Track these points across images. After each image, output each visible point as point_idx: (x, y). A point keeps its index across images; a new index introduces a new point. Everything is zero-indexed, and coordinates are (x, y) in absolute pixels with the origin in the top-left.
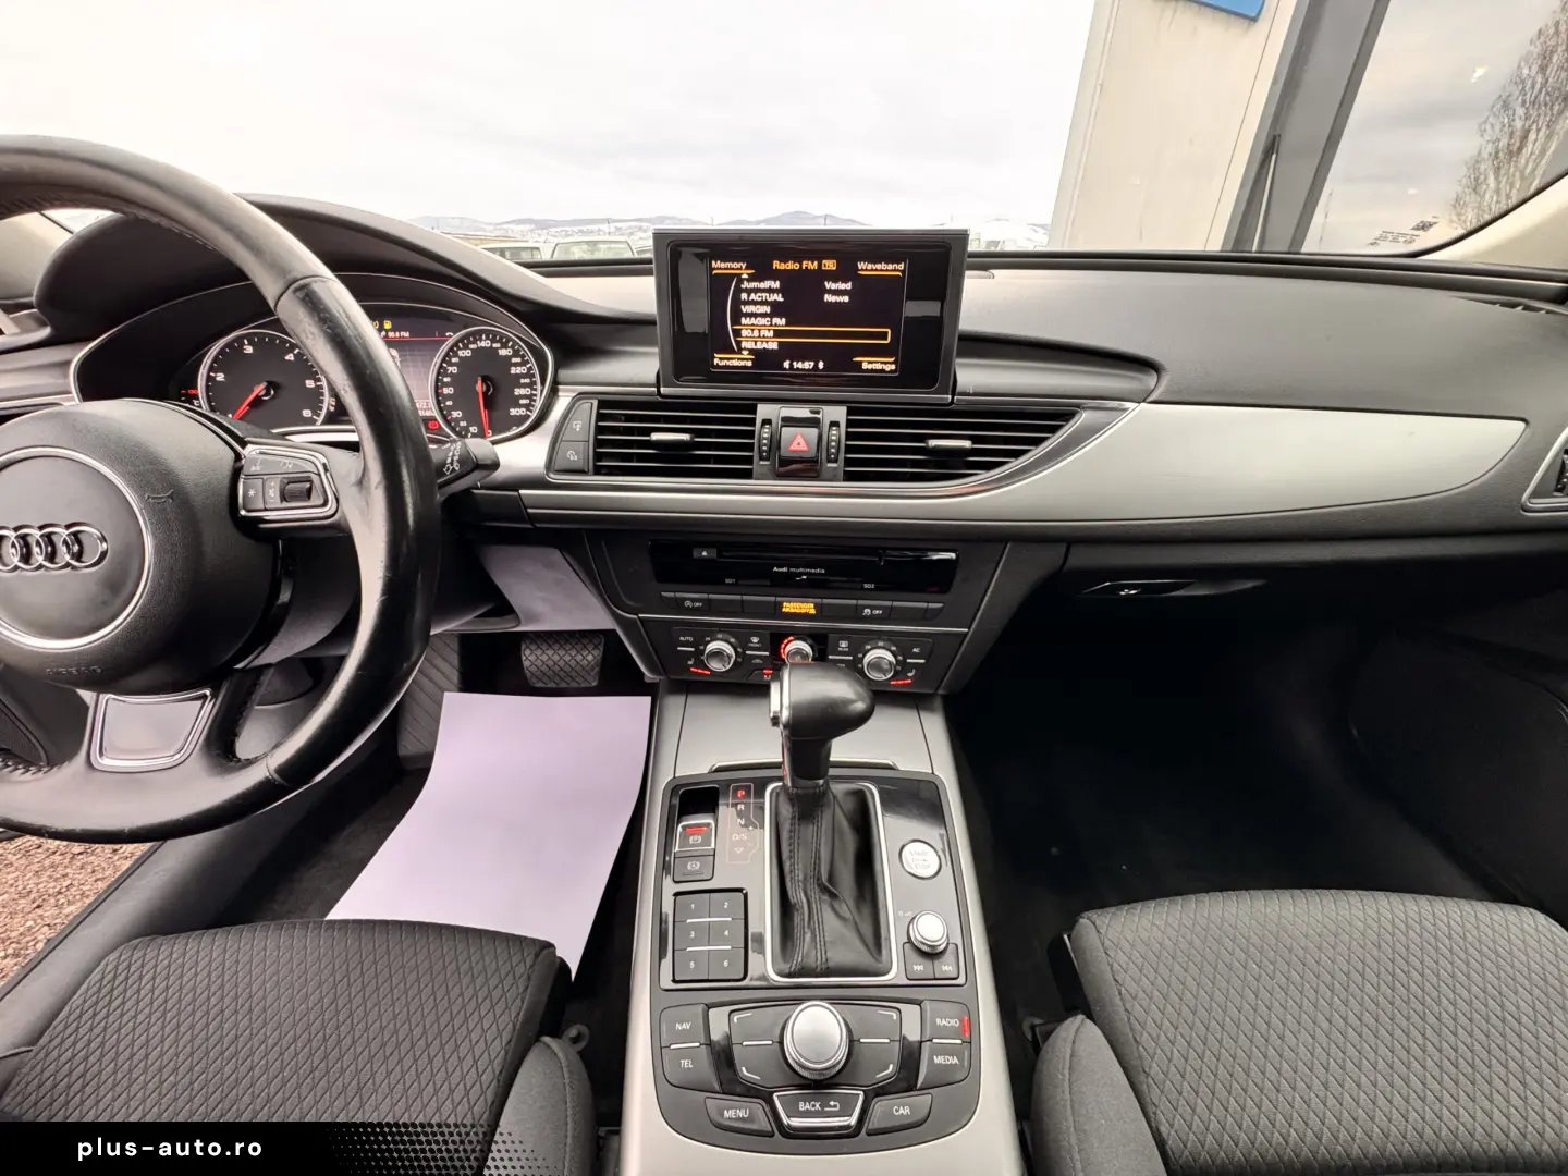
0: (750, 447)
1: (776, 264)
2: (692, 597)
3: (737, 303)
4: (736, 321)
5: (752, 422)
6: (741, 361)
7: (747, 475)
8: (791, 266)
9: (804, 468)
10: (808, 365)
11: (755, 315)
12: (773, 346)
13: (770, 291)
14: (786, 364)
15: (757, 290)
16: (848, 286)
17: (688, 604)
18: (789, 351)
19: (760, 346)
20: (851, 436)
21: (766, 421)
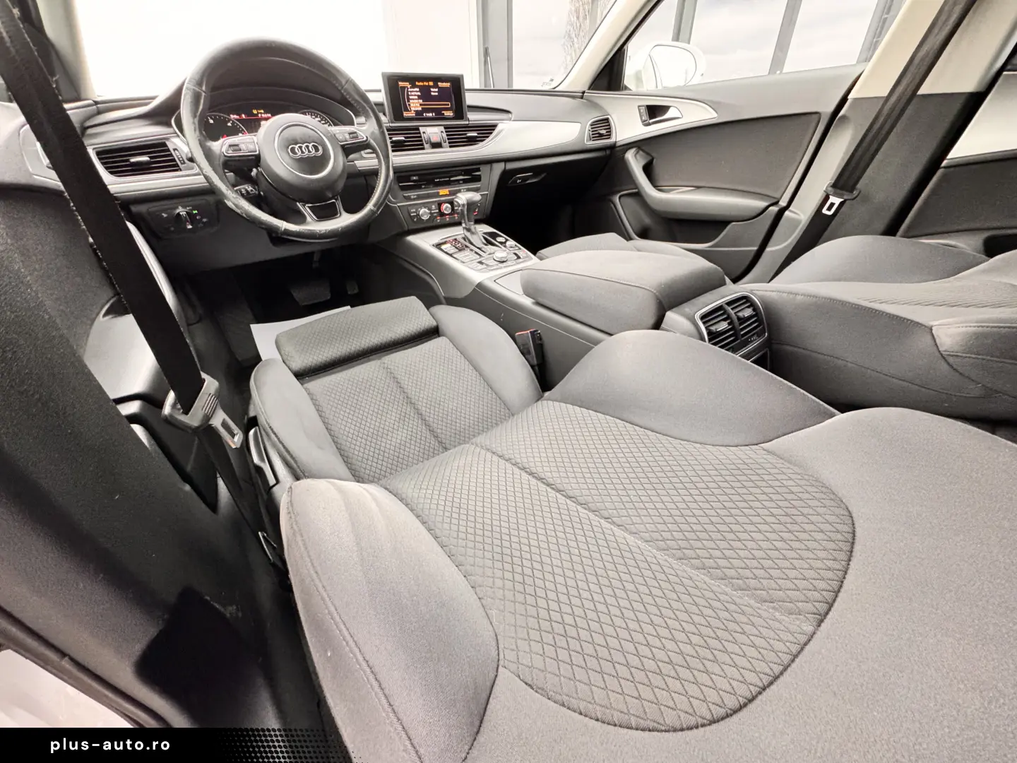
0: (422, 141)
1: (417, 83)
2: (413, 194)
3: (408, 95)
4: (408, 101)
5: (420, 133)
6: (412, 114)
7: (423, 149)
8: (421, 84)
9: (437, 145)
10: (430, 115)
11: (413, 99)
12: (420, 109)
13: (417, 91)
14: (424, 114)
15: (413, 91)
16: (437, 90)
17: (412, 197)
18: (425, 110)
19: (416, 109)
20: (447, 135)
21: (424, 133)
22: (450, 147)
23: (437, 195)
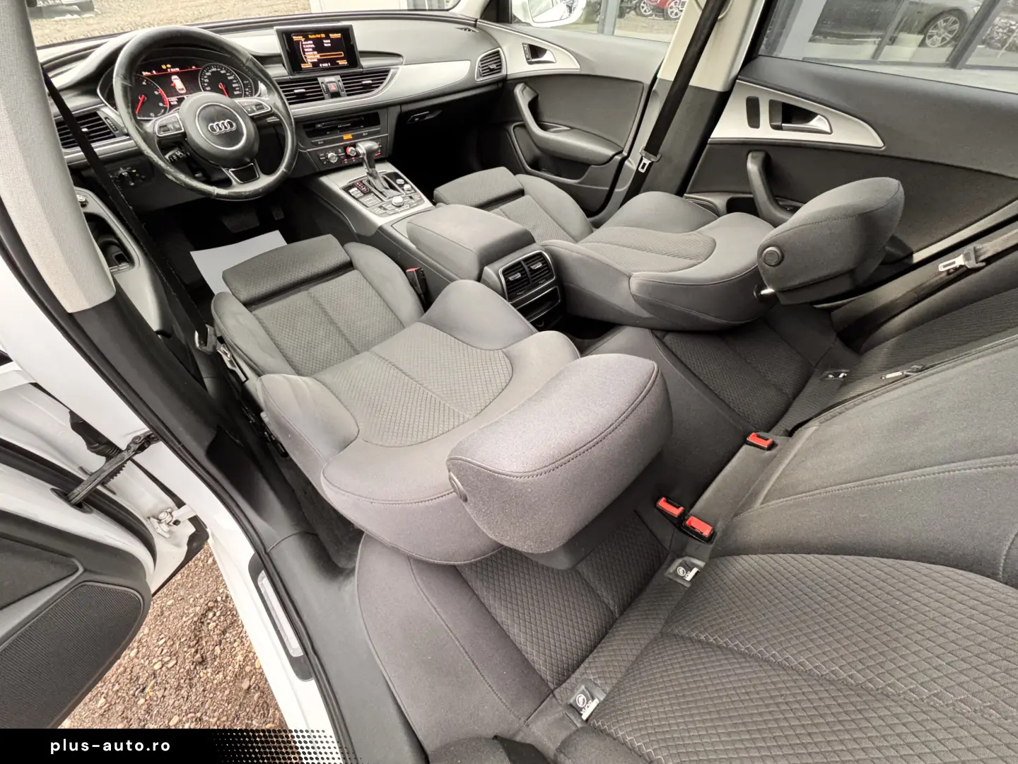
0: (321, 91)
1: (310, 36)
2: (320, 140)
3: (303, 48)
4: (304, 54)
5: (318, 83)
6: (309, 66)
7: (323, 99)
8: (313, 36)
9: (335, 95)
10: (326, 65)
11: (309, 52)
12: (316, 60)
13: (311, 44)
14: (321, 65)
15: (307, 44)
16: (329, 41)
17: (319, 143)
18: (320, 61)
19: (312, 61)
20: (344, 84)
21: (322, 83)
22: (348, 95)
23: (341, 140)
